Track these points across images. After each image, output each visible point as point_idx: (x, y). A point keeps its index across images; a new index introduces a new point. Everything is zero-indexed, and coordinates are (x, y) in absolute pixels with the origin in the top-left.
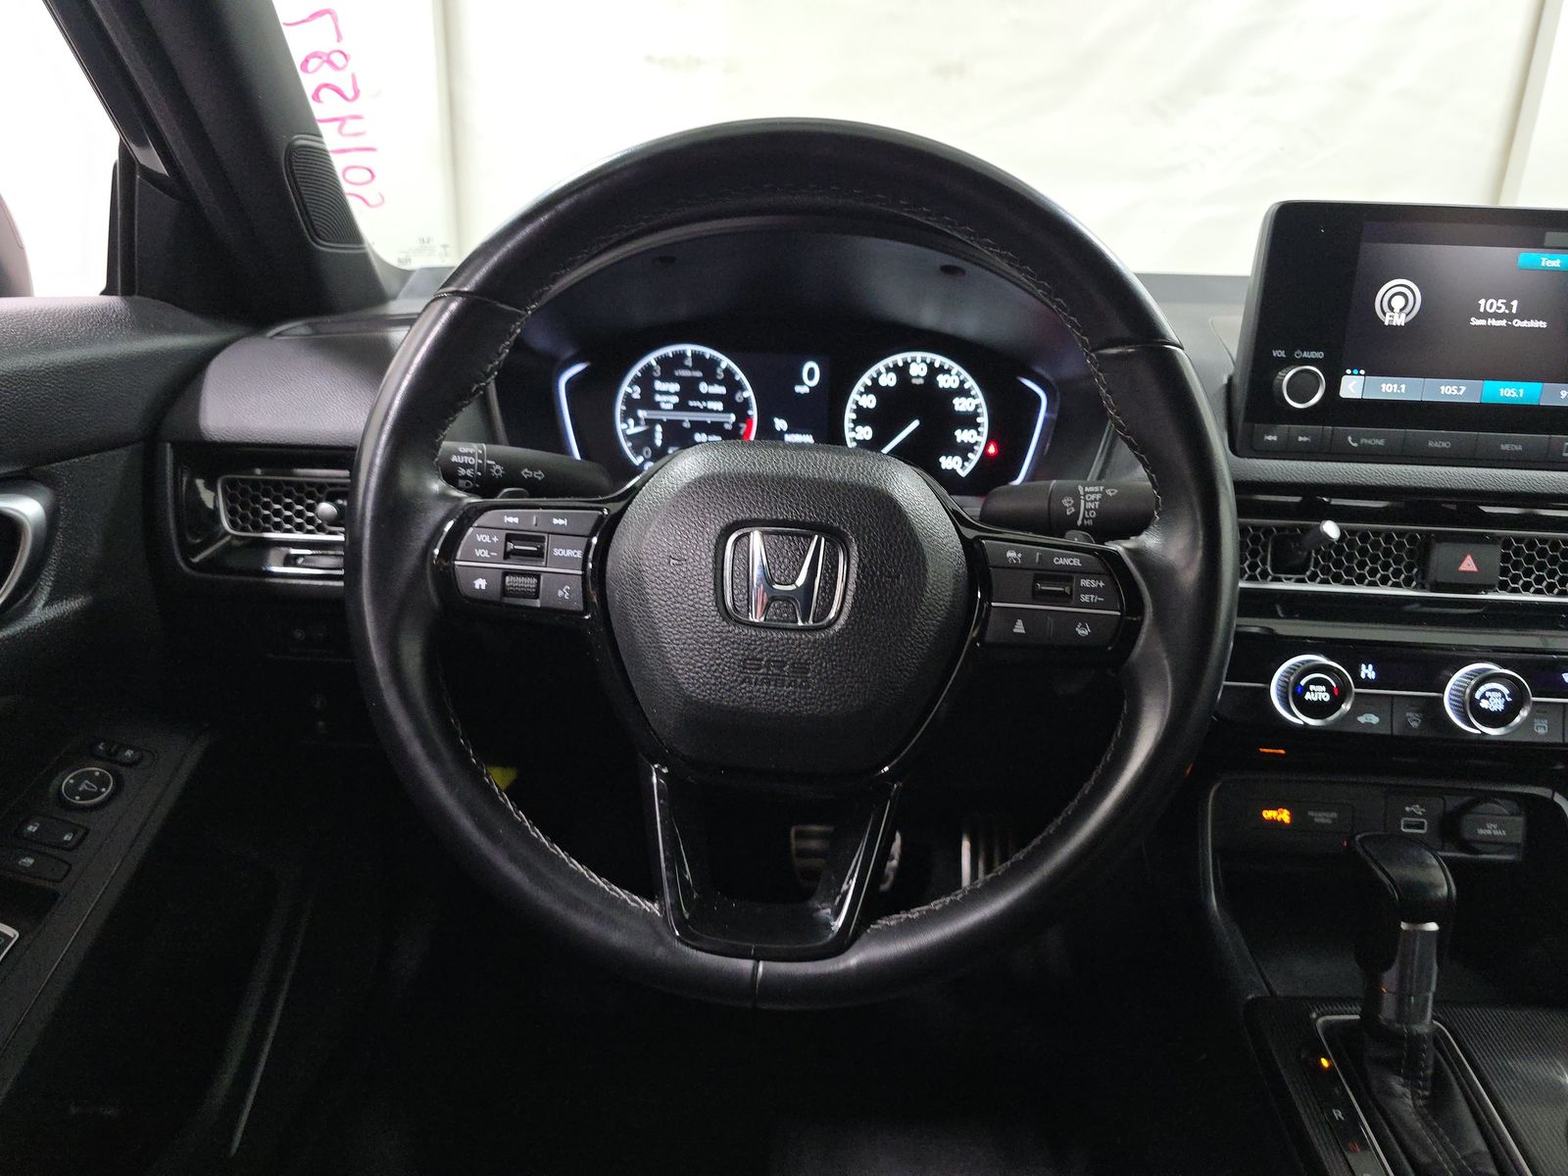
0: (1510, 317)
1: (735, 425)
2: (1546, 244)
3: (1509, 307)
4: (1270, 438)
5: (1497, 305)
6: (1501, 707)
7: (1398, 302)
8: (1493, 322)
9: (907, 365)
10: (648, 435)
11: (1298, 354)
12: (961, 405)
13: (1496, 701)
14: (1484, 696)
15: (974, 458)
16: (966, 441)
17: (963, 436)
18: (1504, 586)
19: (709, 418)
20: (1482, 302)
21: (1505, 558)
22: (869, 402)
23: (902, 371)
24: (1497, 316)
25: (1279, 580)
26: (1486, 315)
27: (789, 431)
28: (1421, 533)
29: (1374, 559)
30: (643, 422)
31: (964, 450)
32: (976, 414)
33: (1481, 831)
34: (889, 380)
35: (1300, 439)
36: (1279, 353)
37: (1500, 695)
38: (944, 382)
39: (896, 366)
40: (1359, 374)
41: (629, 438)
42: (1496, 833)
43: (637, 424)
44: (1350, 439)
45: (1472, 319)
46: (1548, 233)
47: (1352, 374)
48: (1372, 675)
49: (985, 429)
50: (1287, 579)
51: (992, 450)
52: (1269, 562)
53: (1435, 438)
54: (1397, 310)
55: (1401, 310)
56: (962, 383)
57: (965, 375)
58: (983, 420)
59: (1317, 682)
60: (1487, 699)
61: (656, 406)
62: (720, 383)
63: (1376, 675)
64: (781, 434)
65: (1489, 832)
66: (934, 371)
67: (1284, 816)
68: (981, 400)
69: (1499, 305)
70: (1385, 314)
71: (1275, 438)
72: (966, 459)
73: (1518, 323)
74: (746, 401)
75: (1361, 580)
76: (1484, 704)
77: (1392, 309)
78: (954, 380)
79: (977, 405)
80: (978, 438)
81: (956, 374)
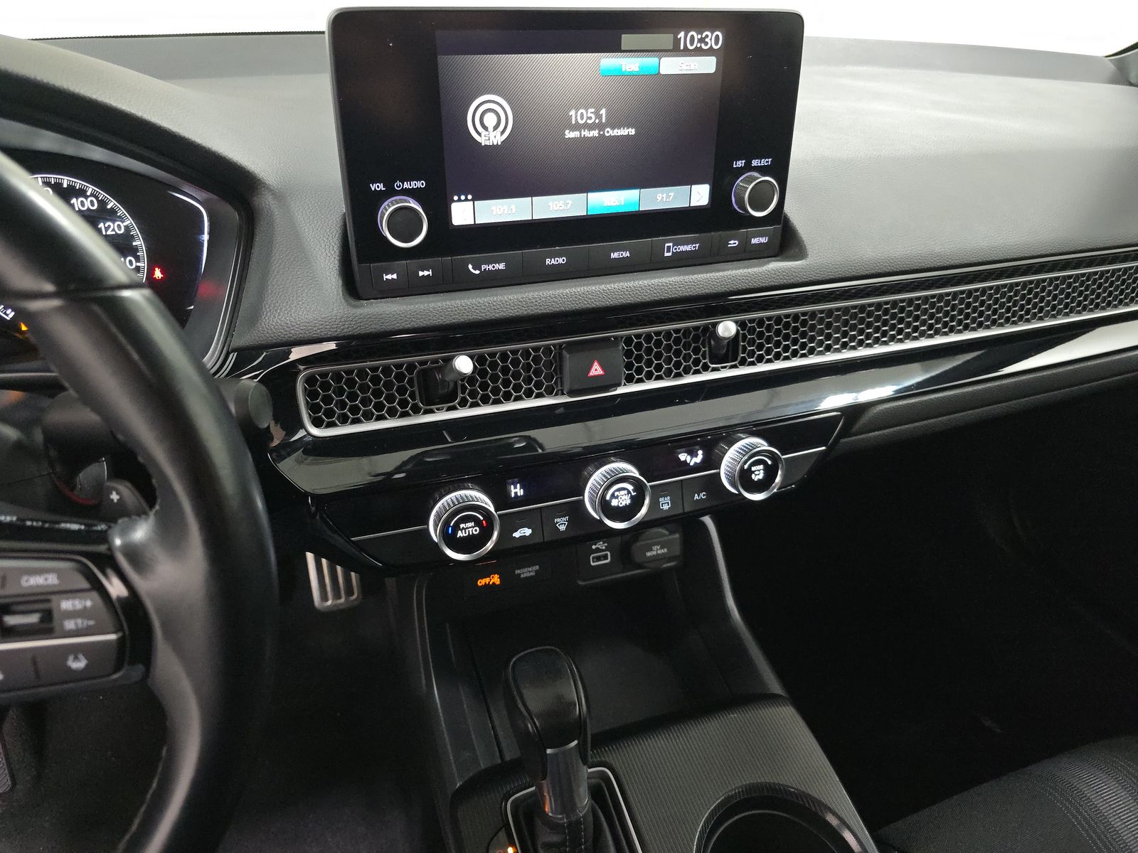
0: (601, 127)
2: (623, 49)
3: (599, 116)
4: (389, 277)
5: (588, 115)
6: (628, 502)
7: (490, 120)
8: (586, 133)
11: (398, 185)
12: (109, 229)
13: (624, 497)
14: (613, 496)
18: (630, 379)
20: (572, 113)
21: (628, 354)
24: (590, 127)
25: (431, 412)
26: (578, 127)
28: (554, 345)
29: (516, 376)
32: (128, 236)
33: (649, 554)
35: (421, 274)
36: (378, 187)
37: (626, 492)
38: (80, 204)
40: (466, 200)
42: (659, 552)
44: (470, 267)
45: (567, 132)
46: (623, 36)
47: (459, 200)
48: (521, 492)
50: (438, 409)
51: (158, 274)
52: (418, 397)
53: (552, 256)
54: (491, 129)
55: (496, 128)
56: (102, 203)
57: (103, 195)
58: (140, 242)
59: (466, 519)
60: (617, 497)
63: (524, 492)
65: (654, 553)
66: (63, 194)
67: (496, 579)
68: (129, 220)
69: (589, 115)
70: (479, 134)
71: (395, 276)
73: (610, 132)
75: (507, 397)
76: (614, 503)
77: (486, 128)
78: (92, 202)
79: (127, 227)
80: (138, 264)
81: (92, 195)
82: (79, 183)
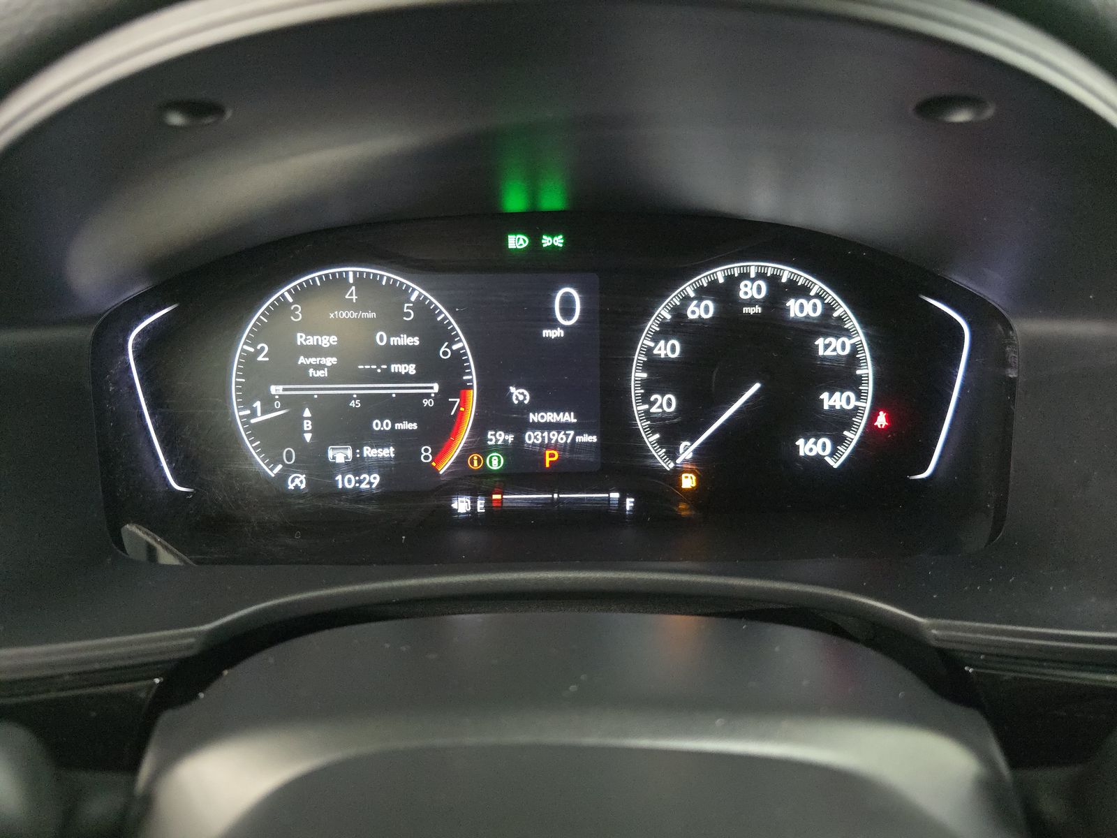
1: (442, 398)
9: (733, 282)
10: (291, 425)
12: (829, 347)
15: (853, 437)
16: (838, 407)
17: (834, 401)
19: (394, 390)
22: (669, 349)
23: (724, 294)
27: (536, 406)
30: (277, 404)
31: (836, 424)
32: (853, 359)
34: (703, 310)
38: (797, 309)
39: (713, 283)
41: (256, 431)
43: (268, 407)
49: (869, 388)
51: (881, 421)
56: (829, 308)
57: (832, 296)
58: (867, 370)
61: (301, 376)
62: (410, 330)
64: (523, 409)
66: (780, 292)
68: (860, 337)
72: (838, 440)
74: (458, 355)
78: (815, 305)
79: (854, 346)
80: (859, 404)
81: (817, 296)
82: (803, 277)
